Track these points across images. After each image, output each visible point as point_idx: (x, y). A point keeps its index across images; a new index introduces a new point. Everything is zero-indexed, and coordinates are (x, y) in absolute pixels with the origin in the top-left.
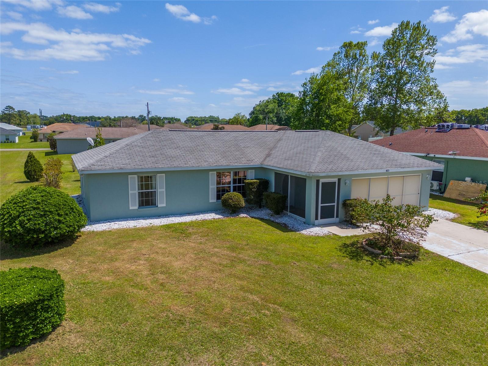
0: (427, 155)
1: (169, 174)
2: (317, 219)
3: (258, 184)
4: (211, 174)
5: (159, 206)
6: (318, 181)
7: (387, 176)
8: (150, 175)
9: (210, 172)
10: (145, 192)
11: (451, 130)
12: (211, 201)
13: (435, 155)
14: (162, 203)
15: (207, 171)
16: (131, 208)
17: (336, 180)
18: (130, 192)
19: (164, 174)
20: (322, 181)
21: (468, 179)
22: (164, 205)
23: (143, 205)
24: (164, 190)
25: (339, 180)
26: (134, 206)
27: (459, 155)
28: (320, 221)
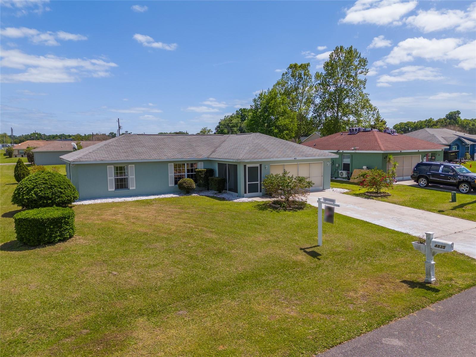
0: (338, 152)
1: (137, 164)
2: (245, 193)
3: (205, 171)
4: (170, 165)
5: (130, 188)
6: (245, 166)
7: (296, 163)
8: (123, 166)
9: (169, 164)
10: (120, 178)
11: (358, 132)
12: (170, 185)
13: (343, 151)
14: (132, 187)
15: (166, 163)
16: (109, 190)
17: (258, 165)
18: (109, 178)
19: (134, 165)
20: (248, 166)
21: (365, 167)
22: (134, 188)
23: (118, 188)
24: (134, 177)
25: (261, 165)
26: (111, 188)
27: (358, 150)
28: (248, 194)
